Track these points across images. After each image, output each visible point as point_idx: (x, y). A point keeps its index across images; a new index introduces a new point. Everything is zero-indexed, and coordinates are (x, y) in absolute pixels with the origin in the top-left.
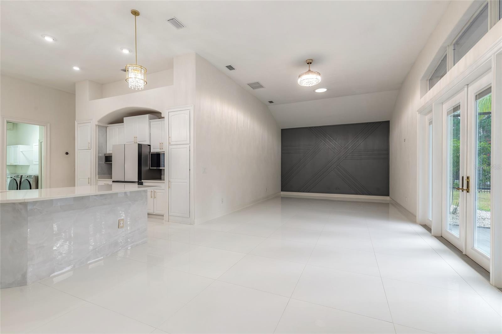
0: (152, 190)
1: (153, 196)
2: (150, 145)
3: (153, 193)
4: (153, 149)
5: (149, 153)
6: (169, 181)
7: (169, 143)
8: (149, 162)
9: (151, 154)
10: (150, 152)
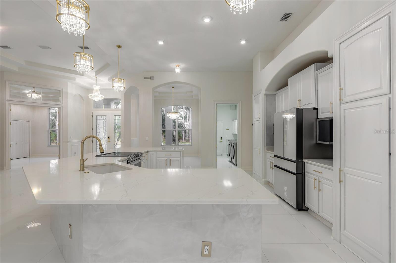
0: (316, 178)
1: (317, 186)
2: (317, 109)
3: (317, 182)
4: (322, 113)
5: (315, 121)
6: (340, 170)
7: (341, 100)
8: (315, 133)
9: (319, 121)
10: (317, 118)
